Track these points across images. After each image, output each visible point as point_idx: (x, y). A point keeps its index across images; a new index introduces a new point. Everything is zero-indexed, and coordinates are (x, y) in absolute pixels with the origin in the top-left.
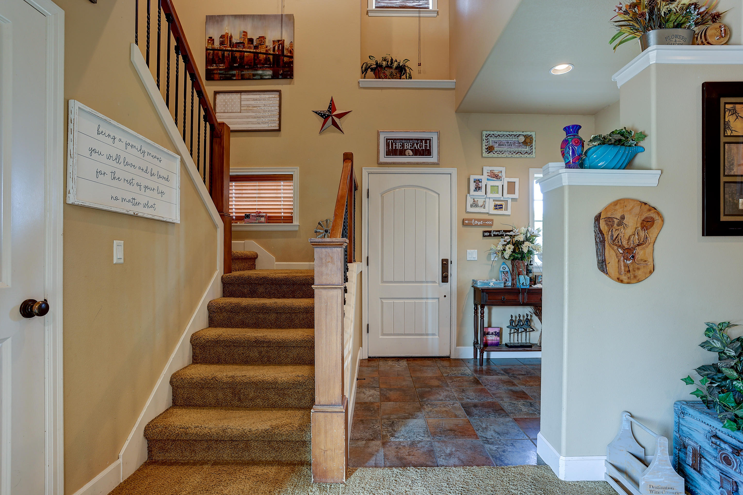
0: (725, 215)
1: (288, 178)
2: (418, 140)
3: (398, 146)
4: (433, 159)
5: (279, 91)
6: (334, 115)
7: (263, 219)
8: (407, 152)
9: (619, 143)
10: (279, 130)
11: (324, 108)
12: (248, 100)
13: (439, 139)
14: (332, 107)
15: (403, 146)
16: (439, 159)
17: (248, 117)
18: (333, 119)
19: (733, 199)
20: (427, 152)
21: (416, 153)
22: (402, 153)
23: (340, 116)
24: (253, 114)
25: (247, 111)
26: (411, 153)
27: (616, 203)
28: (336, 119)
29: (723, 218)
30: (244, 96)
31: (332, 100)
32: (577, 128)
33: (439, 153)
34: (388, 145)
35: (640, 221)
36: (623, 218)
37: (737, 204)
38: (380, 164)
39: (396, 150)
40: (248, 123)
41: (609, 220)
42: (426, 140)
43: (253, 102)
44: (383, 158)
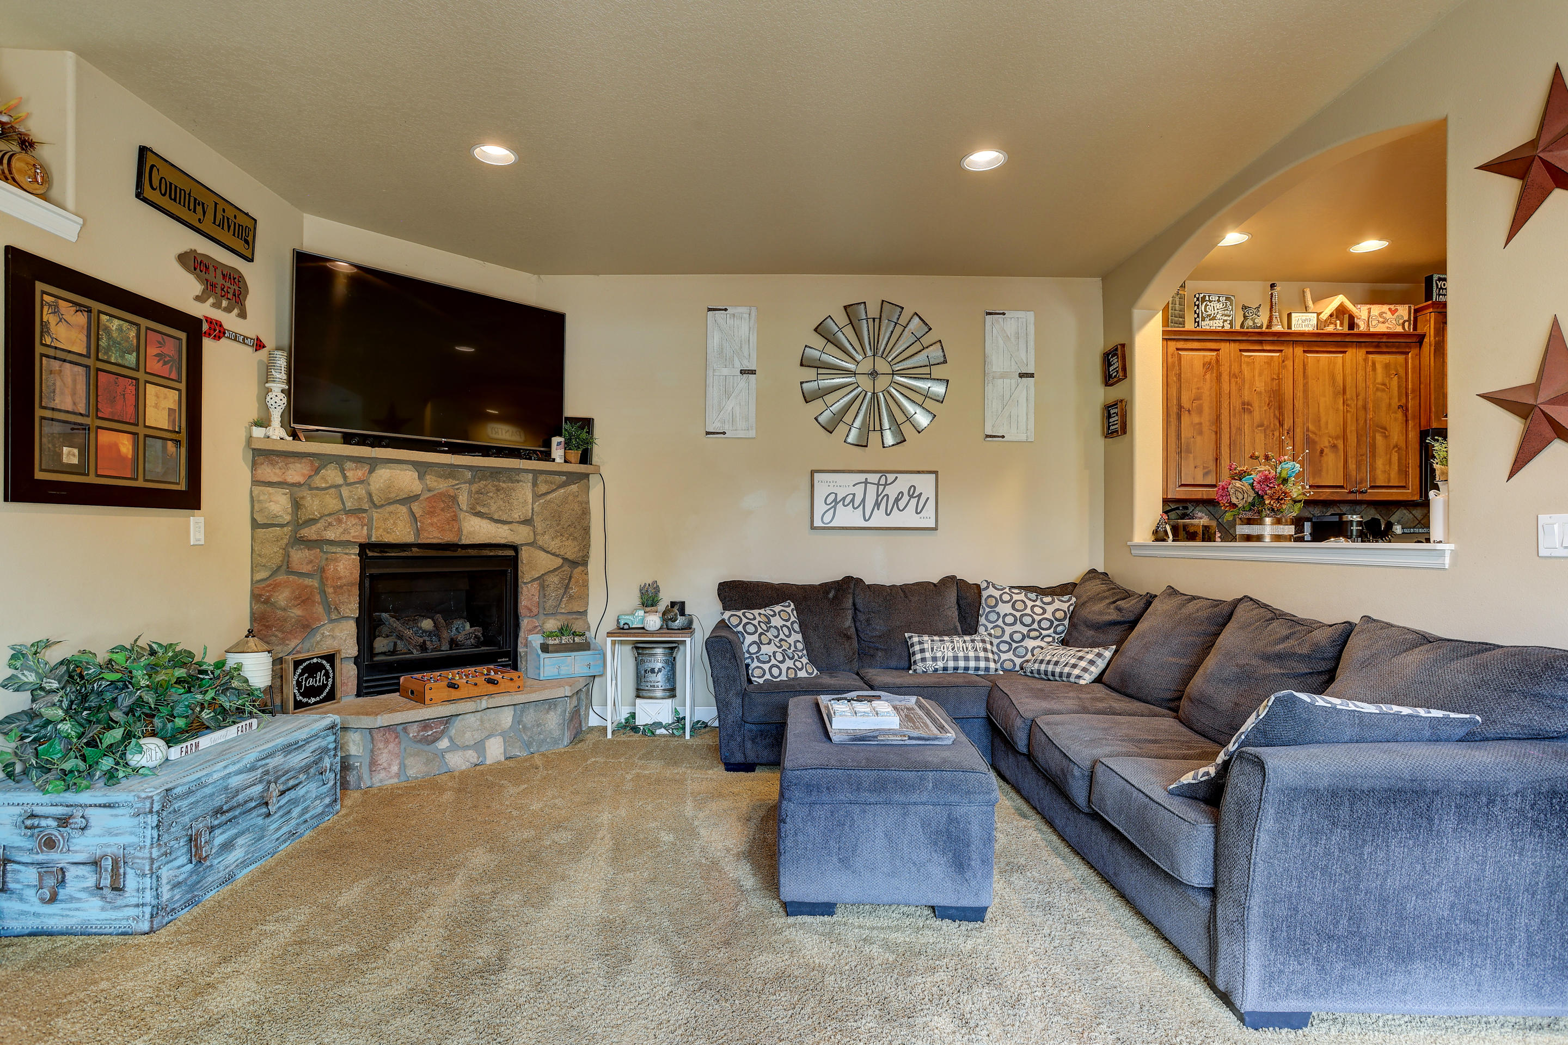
0: (41, 470)
19: (54, 446)
29: (39, 475)
37: (60, 455)
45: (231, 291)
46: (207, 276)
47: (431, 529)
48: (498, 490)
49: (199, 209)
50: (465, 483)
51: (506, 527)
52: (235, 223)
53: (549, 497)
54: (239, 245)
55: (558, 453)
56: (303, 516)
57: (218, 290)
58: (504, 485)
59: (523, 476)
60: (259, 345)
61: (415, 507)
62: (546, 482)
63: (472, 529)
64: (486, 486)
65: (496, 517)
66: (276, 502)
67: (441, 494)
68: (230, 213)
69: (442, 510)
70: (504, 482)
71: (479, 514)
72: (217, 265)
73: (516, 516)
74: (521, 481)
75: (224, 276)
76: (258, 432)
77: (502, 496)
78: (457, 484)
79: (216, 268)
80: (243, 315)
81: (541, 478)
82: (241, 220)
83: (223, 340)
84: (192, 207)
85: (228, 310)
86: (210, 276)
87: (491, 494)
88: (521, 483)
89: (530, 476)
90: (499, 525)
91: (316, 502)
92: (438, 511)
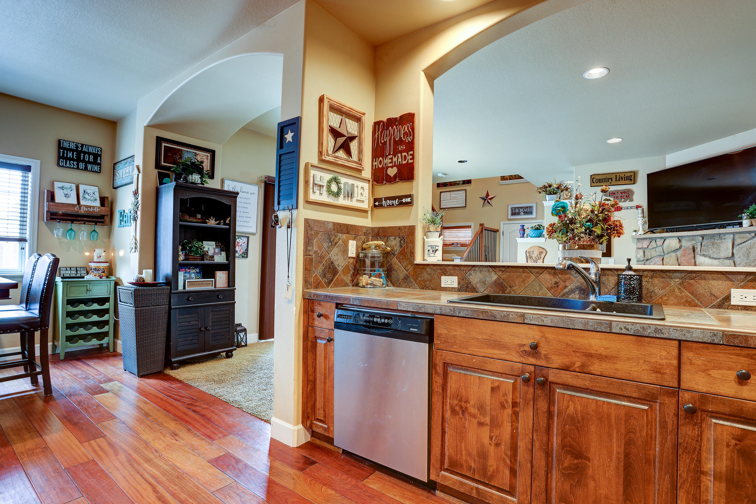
1: (469, 227)
2: (526, 207)
3: (517, 211)
4: (534, 216)
5: (466, 190)
6: (488, 199)
7: (459, 245)
8: (521, 213)
9: (537, 229)
10: (466, 206)
11: (484, 195)
12: (453, 194)
13: (537, 206)
14: (488, 195)
15: (519, 210)
16: (536, 216)
17: (453, 202)
18: (488, 201)
20: (531, 213)
21: (526, 213)
22: (519, 214)
23: (491, 199)
24: (455, 200)
25: (453, 199)
26: (523, 214)
27: (531, 247)
28: (489, 201)
30: (452, 193)
31: (488, 192)
32: (523, 226)
33: (536, 213)
34: (512, 210)
35: (538, 253)
36: (533, 251)
38: (509, 220)
39: (516, 212)
40: (453, 204)
41: (529, 252)
42: (530, 207)
43: (455, 195)
44: (510, 217)
45: (625, 196)
46: (615, 196)
47: (684, 262)
48: (713, 244)
49: (610, 180)
50: (700, 242)
51: (717, 261)
52: (625, 177)
53: (741, 246)
54: (628, 182)
55: (746, 223)
56: (646, 258)
57: (619, 198)
58: (717, 242)
59: (727, 236)
60: (638, 207)
61: (679, 253)
62: (740, 238)
63: (701, 262)
64: (707, 243)
65: (712, 256)
66: (639, 254)
67: (687, 248)
68: (622, 175)
69: (688, 254)
70: (717, 240)
71: (704, 255)
72: (618, 191)
73: (723, 255)
74: (726, 239)
75: (621, 193)
76: (634, 233)
77: (716, 247)
78: (696, 243)
79: (618, 192)
80: (631, 200)
81: (737, 236)
82: (627, 175)
83: (622, 211)
84: (607, 181)
85: (625, 201)
86: (616, 195)
87: (709, 246)
88: (726, 240)
89: (732, 236)
90: (714, 260)
91: (649, 253)
92: (686, 255)
